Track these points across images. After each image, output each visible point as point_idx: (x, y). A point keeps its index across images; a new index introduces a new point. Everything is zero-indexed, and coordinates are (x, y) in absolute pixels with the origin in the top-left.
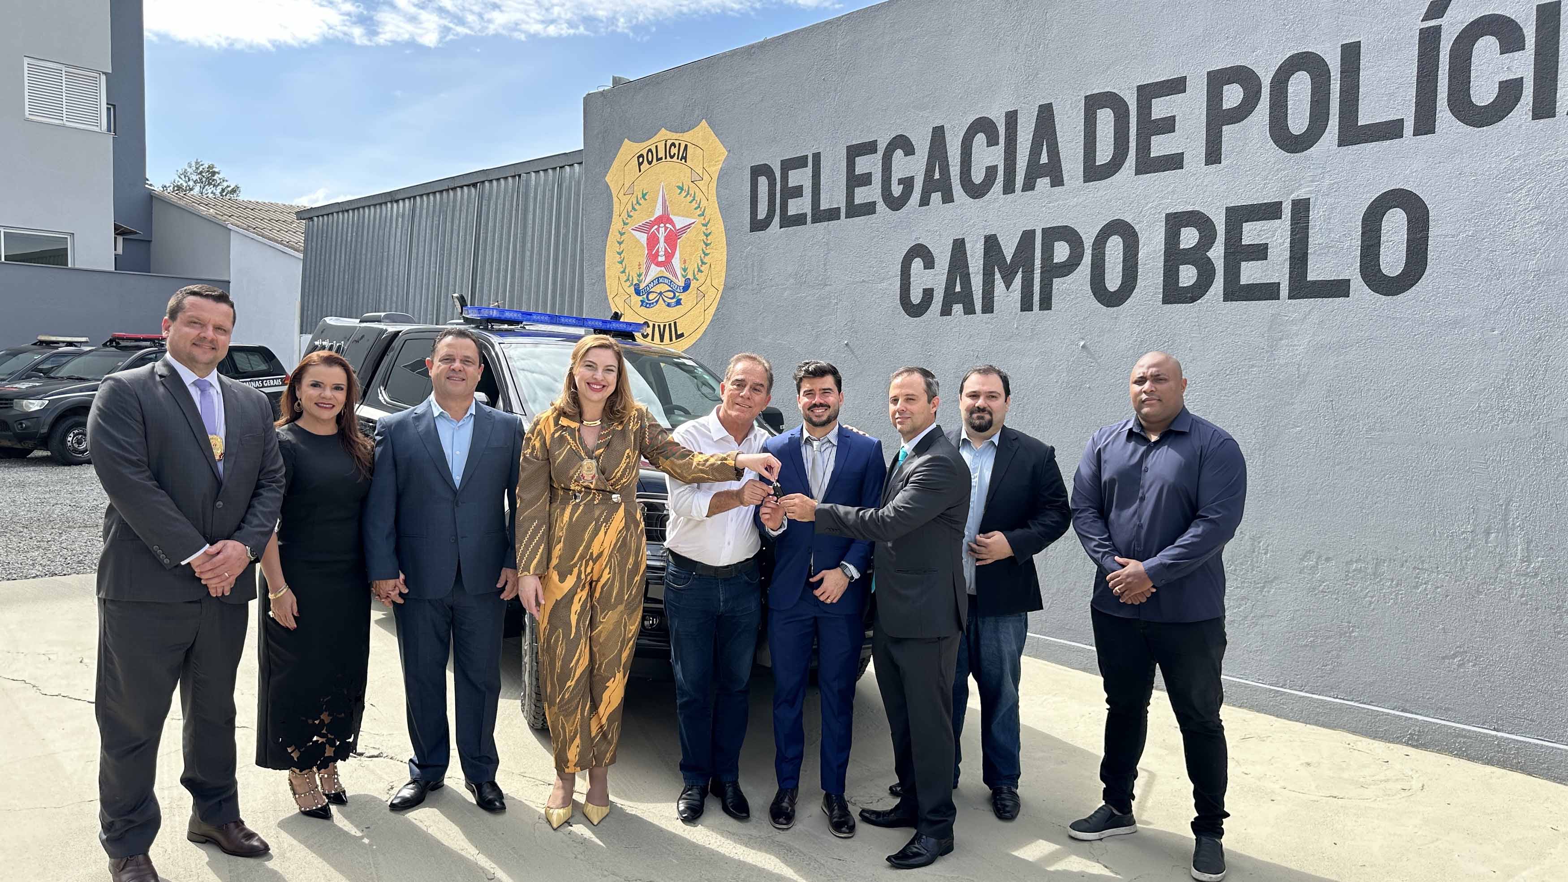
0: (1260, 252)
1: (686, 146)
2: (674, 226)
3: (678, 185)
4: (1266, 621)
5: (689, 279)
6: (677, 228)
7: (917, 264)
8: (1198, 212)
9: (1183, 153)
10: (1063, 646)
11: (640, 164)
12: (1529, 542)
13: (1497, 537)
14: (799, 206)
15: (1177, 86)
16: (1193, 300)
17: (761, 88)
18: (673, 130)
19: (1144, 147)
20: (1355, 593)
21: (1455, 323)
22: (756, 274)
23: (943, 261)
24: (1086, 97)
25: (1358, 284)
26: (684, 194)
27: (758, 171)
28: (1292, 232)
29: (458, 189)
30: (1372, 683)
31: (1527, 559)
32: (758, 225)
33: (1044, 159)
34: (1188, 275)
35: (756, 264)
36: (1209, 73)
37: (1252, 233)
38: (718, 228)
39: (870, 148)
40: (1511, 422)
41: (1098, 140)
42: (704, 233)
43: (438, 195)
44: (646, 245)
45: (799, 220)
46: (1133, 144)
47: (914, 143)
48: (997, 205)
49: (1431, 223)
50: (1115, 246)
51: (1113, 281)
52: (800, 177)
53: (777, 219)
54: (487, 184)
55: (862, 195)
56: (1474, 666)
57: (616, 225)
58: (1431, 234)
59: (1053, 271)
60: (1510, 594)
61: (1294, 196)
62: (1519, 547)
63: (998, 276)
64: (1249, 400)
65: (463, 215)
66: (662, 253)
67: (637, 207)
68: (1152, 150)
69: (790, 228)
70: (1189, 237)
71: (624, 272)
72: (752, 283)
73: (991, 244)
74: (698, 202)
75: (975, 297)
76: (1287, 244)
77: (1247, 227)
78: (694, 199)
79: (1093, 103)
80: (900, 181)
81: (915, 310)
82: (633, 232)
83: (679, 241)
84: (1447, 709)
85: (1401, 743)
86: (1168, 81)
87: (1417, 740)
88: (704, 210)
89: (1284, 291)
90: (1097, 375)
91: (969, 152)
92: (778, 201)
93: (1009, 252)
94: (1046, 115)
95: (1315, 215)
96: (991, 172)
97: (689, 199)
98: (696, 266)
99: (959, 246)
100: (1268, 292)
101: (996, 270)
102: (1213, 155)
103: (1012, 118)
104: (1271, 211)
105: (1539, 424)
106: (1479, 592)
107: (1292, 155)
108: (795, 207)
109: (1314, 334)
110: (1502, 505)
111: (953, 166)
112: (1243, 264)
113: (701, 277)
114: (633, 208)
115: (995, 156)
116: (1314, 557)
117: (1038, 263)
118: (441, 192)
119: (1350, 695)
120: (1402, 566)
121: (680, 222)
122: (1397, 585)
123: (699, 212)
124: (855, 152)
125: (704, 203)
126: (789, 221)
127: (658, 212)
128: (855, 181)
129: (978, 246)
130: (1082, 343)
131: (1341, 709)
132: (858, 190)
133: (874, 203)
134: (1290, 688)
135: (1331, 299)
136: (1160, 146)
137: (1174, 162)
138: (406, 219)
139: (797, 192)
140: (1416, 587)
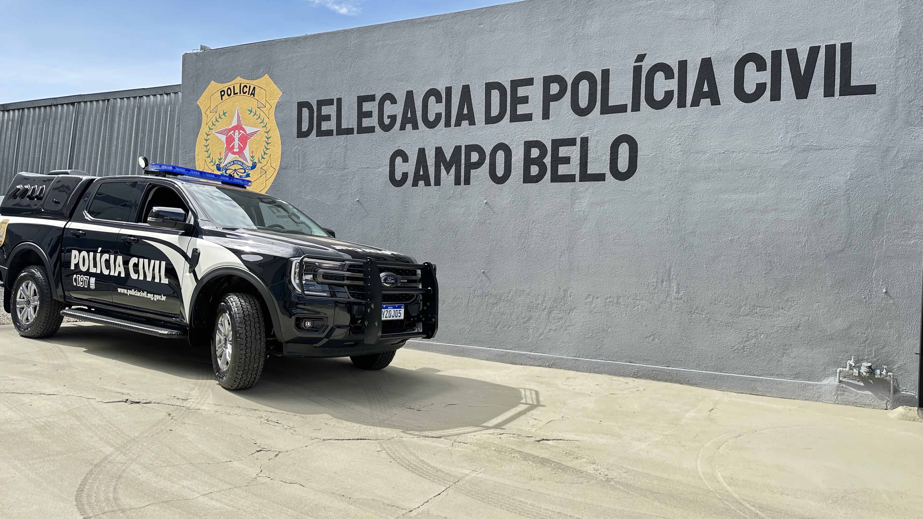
0: (567, 160)
1: (254, 88)
2: (245, 132)
3: (248, 109)
4: (571, 328)
5: (256, 162)
6: (248, 133)
7: (399, 160)
8: (539, 141)
9: (532, 114)
10: (476, 350)
11: (222, 96)
12: (678, 285)
13: (666, 283)
14: (330, 125)
15: (529, 82)
16: (537, 182)
17: (305, 61)
18: (245, 78)
19: (514, 110)
20: (609, 312)
21: (649, 193)
22: (301, 161)
23: (413, 158)
24: (486, 83)
25: (608, 175)
26: (252, 114)
27: (301, 105)
28: (581, 152)
29: (59, 105)
30: (617, 352)
31: (678, 292)
32: (301, 134)
33: (465, 111)
34: (534, 170)
35: (300, 156)
36: (544, 77)
37: (563, 152)
38: (276, 135)
39: (371, 98)
40: (671, 234)
41: (492, 104)
42: (266, 137)
43: (42, 109)
44: (225, 142)
45: (329, 133)
46: (508, 108)
47: (396, 98)
48: (442, 132)
49: (638, 150)
50: (500, 155)
51: (500, 172)
52: (330, 110)
53: (314, 131)
54: (82, 104)
55: (366, 122)
56: (658, 340)
57: (204, 129)
58: (638, 154)
59: (471, 166)
60: (671, 307)
61: (581, 136)
62: (675, 287)
63: (442, 167)
64: (562, 227)
65: (63, 122)
66: (236, 146)
67: (219, 120)
68: (518, 111)
69: (323, 137)
70: (535, 153)
71: (209, 157)
72: (299, 166)
73: (439, 151)
74: (262, 119)
75: (431, 178)
76: (579, 157)
77: (561, 149)
78: (259, 118)
79: (490, 87)
80: (389, 117)
81: (398, 183)
82: (216, 134)
83: (248, 140)
84: (648, 360)
85: (630, 377)
86: (525, 79)
87: (637, 375)
88: (266, 124)
89: (577, 178)
90: (493, 217)
91: (426, 105)
92: (315, 122)
93: (448, 156)
94: (466, 90)
95: (591, 144)
96: (438, 116)
97: (256, 117)
98: (260, 155)
99: (422, 152)
100: (570, 178)
101: (442, 164)
102: (546, 115)
103: (449, 90)
104: (571, 142)
105: (681, 235)
106: (660, 308)
107: (581, 117)
108: (325, 126)
109: (590, 198)
110: (668, 270)
111: (418, 111)
112: (559, 165)
113: (264, 162)
114: (216, 120)
115: (441, 108)
116: (591, 297)
117: (463, 161)
118: (45, 107)
119: (608, 358)
120: (628, 299)
121: (249, 130)
122: (626, 307)
123: (262, 125)
124: (362, 100)
125: (266, 120)
126: (321, 133)
127: (235, 123)
128: (362, 115)
129: (432, 152)
130: (485, 201)
131: (604, 365)
132: (364, 120)
133: (374, 127)
134: (582, 358)
135: (597, 182)
136: (522, 109)
137: (528, 117)
138: (15, 123)
139: (328, 118)
140: (634, 307)
